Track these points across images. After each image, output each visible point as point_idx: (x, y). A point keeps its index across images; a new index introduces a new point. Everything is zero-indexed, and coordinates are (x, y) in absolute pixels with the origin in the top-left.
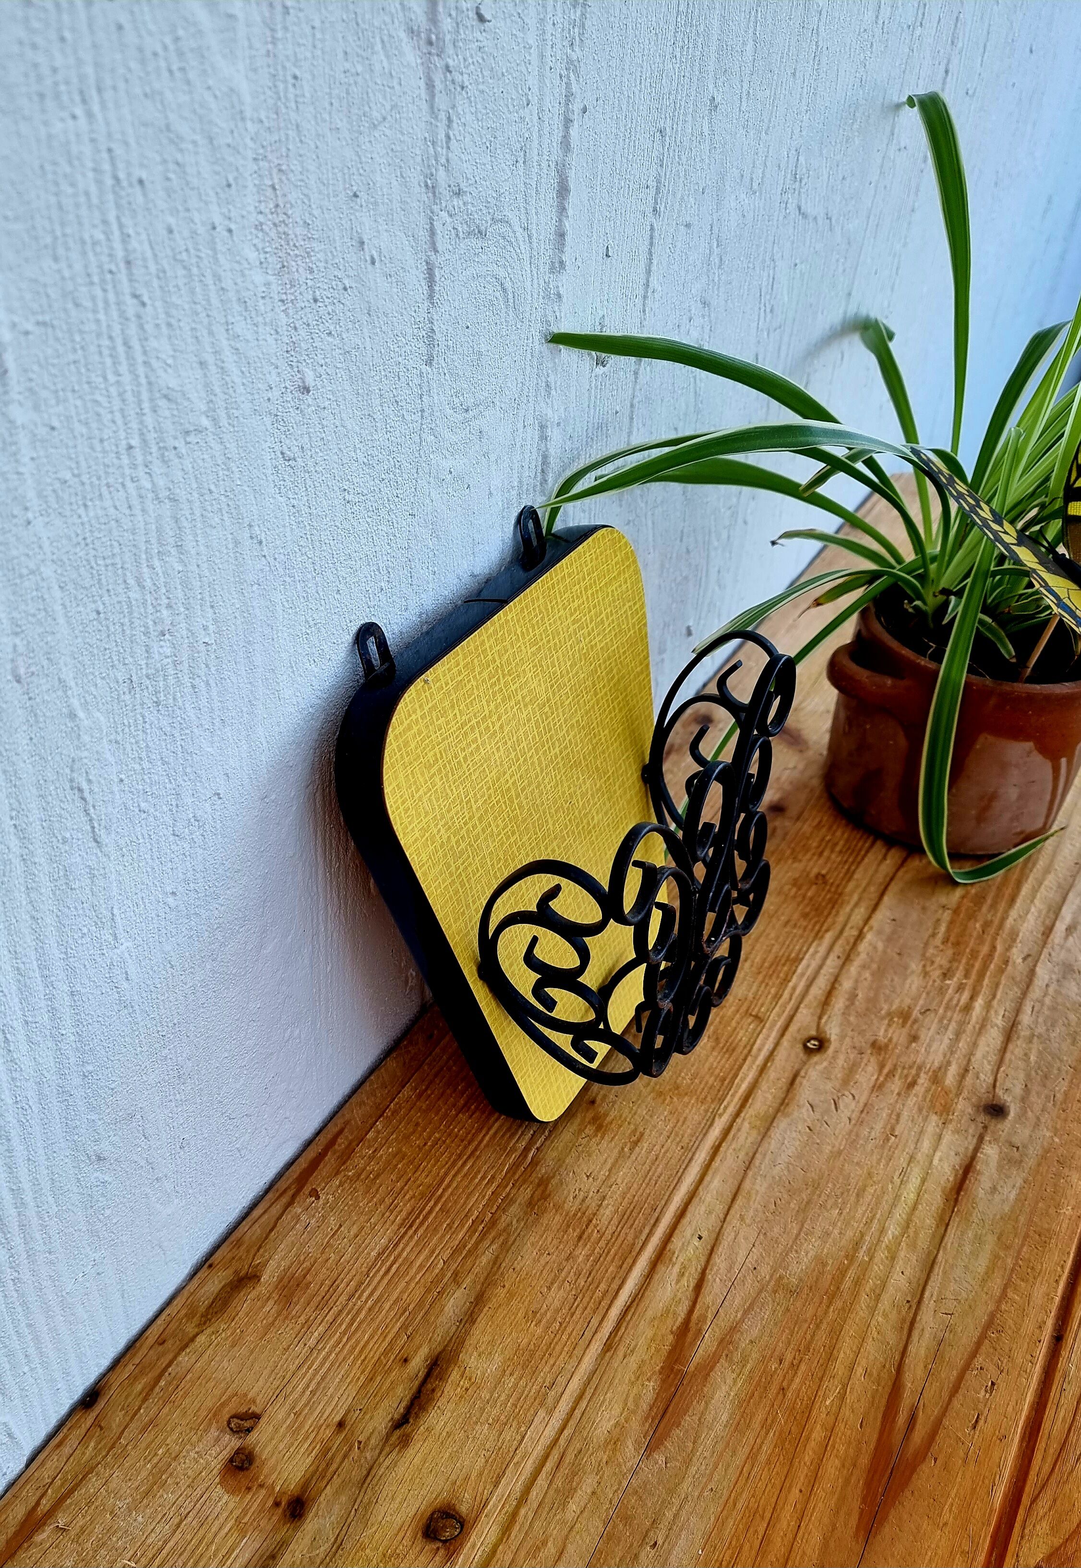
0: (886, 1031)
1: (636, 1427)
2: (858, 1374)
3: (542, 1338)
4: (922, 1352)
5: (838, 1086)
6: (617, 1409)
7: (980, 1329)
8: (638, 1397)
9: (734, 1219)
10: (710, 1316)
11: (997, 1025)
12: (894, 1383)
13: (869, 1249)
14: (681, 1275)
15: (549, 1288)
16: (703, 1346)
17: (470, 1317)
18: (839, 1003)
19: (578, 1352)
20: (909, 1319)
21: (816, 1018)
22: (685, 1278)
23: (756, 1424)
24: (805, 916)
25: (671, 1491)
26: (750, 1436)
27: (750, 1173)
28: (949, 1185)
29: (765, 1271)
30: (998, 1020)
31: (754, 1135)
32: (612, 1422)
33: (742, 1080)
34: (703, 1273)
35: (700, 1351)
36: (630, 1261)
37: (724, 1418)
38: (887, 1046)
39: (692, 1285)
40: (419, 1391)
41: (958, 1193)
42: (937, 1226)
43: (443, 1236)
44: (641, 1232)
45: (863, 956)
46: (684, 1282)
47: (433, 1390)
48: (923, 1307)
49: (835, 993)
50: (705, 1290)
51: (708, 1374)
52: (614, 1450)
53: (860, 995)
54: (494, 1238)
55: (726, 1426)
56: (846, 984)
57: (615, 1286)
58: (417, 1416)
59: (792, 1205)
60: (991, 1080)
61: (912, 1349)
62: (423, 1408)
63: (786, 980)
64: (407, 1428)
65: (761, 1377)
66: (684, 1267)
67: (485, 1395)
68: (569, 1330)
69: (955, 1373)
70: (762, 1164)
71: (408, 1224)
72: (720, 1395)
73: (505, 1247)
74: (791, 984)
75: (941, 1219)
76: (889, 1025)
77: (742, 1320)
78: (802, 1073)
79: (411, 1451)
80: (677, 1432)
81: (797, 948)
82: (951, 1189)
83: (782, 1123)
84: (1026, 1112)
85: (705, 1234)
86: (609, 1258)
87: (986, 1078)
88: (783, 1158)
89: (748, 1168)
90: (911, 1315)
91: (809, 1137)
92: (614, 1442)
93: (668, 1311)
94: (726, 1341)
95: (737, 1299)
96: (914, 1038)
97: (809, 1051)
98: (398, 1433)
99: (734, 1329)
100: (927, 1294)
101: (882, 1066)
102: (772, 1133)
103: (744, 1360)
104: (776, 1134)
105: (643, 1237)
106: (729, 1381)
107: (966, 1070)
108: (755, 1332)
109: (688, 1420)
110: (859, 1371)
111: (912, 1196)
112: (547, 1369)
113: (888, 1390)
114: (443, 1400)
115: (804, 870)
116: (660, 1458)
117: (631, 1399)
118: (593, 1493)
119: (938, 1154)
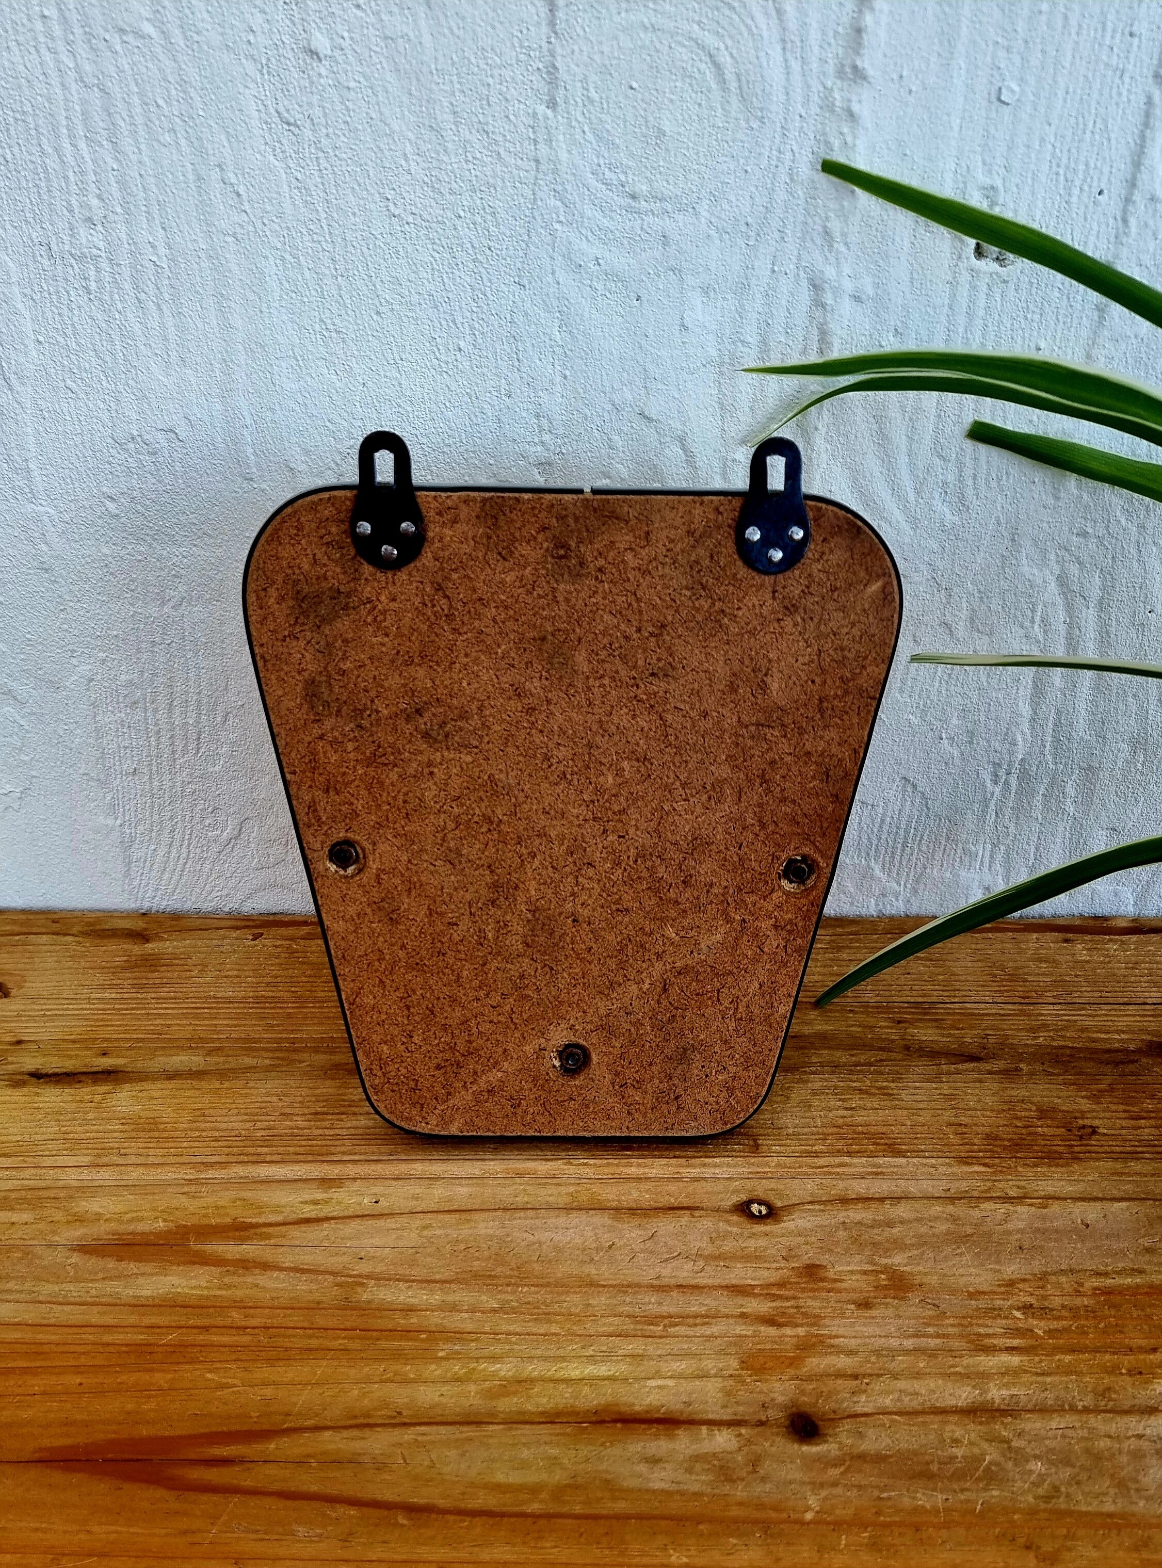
0: (851, 1272)
1: (102, 1230)
2: (263, 1392)
3: (176, 1130)
4: (331, 1447)
5: (706, 1253)
6: (120, 1208)
7: (398, 1499)
8: (140, 1220)
9: (418, 1221)
10: (272, 1242)
11: (984, 1392)
12: (269, 1431)
13: (457, 1353)
14: (315, 1202)
15: (238, 1114)
16: (231, 1248)
17: (171, 1076)
18: (856, 1214)
19: (172, 1159)
20: (371, 1421)
21: (809, 1199)
22: (312, 1207)
23: (147, 1321)
24: (991, 1138)
25: (38, 1279)
26: (133, 1319)
27: (499, 1213)
28: (623, 1409)
29: (364, 1268)
30: (996, 1394)
31: (563, 1201)
32: (101, 1211)
33: (639, 1165)
34: (327, 1219)
35: (221, 1248)
36: (310, 1158)
37: (146, 1293)
38: (823, 1280)
39: (307, 1216)
40: (75, 1074)
41: (615, 1421)
42: (542, 1413)
43: (259, 1025)
44: (355, 1154)
45: (976, 1213)
46: (307, 1208)
47: (80, 1082)
48: (397, 1431)
49: (874, 1205)
50: (303, 1228)
51: (194, 1263)
52: (68, 1222)
53: (895, 1230)
54: (277, 1058)
55: (135, 1297)
56: (902, 1211)
57: (268, 1158)
58: (46, 1083)
59: (476, 1263)
60: (859, 1409)
61: (327, 1434)
62: (57, 1082)
63: (850, 1154)
64: (34, 1080)
65: (214, 1307)
66: (326, 1202)
67: (91, 1116)
68: (196, 1144)
69: (314, 1488)
70: (520, 1221)
71: (259, 1000)
72: (174, 1280)
73: (269, 1069)
74: (847, 1160)
75: (559, 1414)
76: (865, 1273)
77: (282, 1269)
78: (697, 1213)
79: (9, 1091)
80: (111, 1264)
81: (923, 1147)
82: (620, 1413)
83: (600, 1220)
84: (835, 1466)
85: (383, 1203)
86: (303, 1143)
87: (863, 1404)
88: (544, 1236)
89: (505, 1209)
90: (380, 1421)
91: (598, 1250)
92: (80, 1219)
93: (261, 1207)
94: (245, 1265)
95: (307, 1258)
96: (865, 1305)
97: (743, 1209)
98: (26, 1077)
99: (266, 1266)
100: (423, 1429)
101: (781, 1285)
102: (575, 1214)
103: (229, 1287)
104: (576, 1219)
105: (345, 1158)
106: (194, 1282)
107: (856, 1377)
108: (270, 1284)
109: (132, 1267)
110: (269, 1392)
111: (575, 1374)
112: (141, 1145)
113: (257, 1427)
114: (72, 1091)
115: (1083, 1112)
116: (75, 1258)
117: (135, 1215)
118: (13, 1223)
119: (670, 1383)
